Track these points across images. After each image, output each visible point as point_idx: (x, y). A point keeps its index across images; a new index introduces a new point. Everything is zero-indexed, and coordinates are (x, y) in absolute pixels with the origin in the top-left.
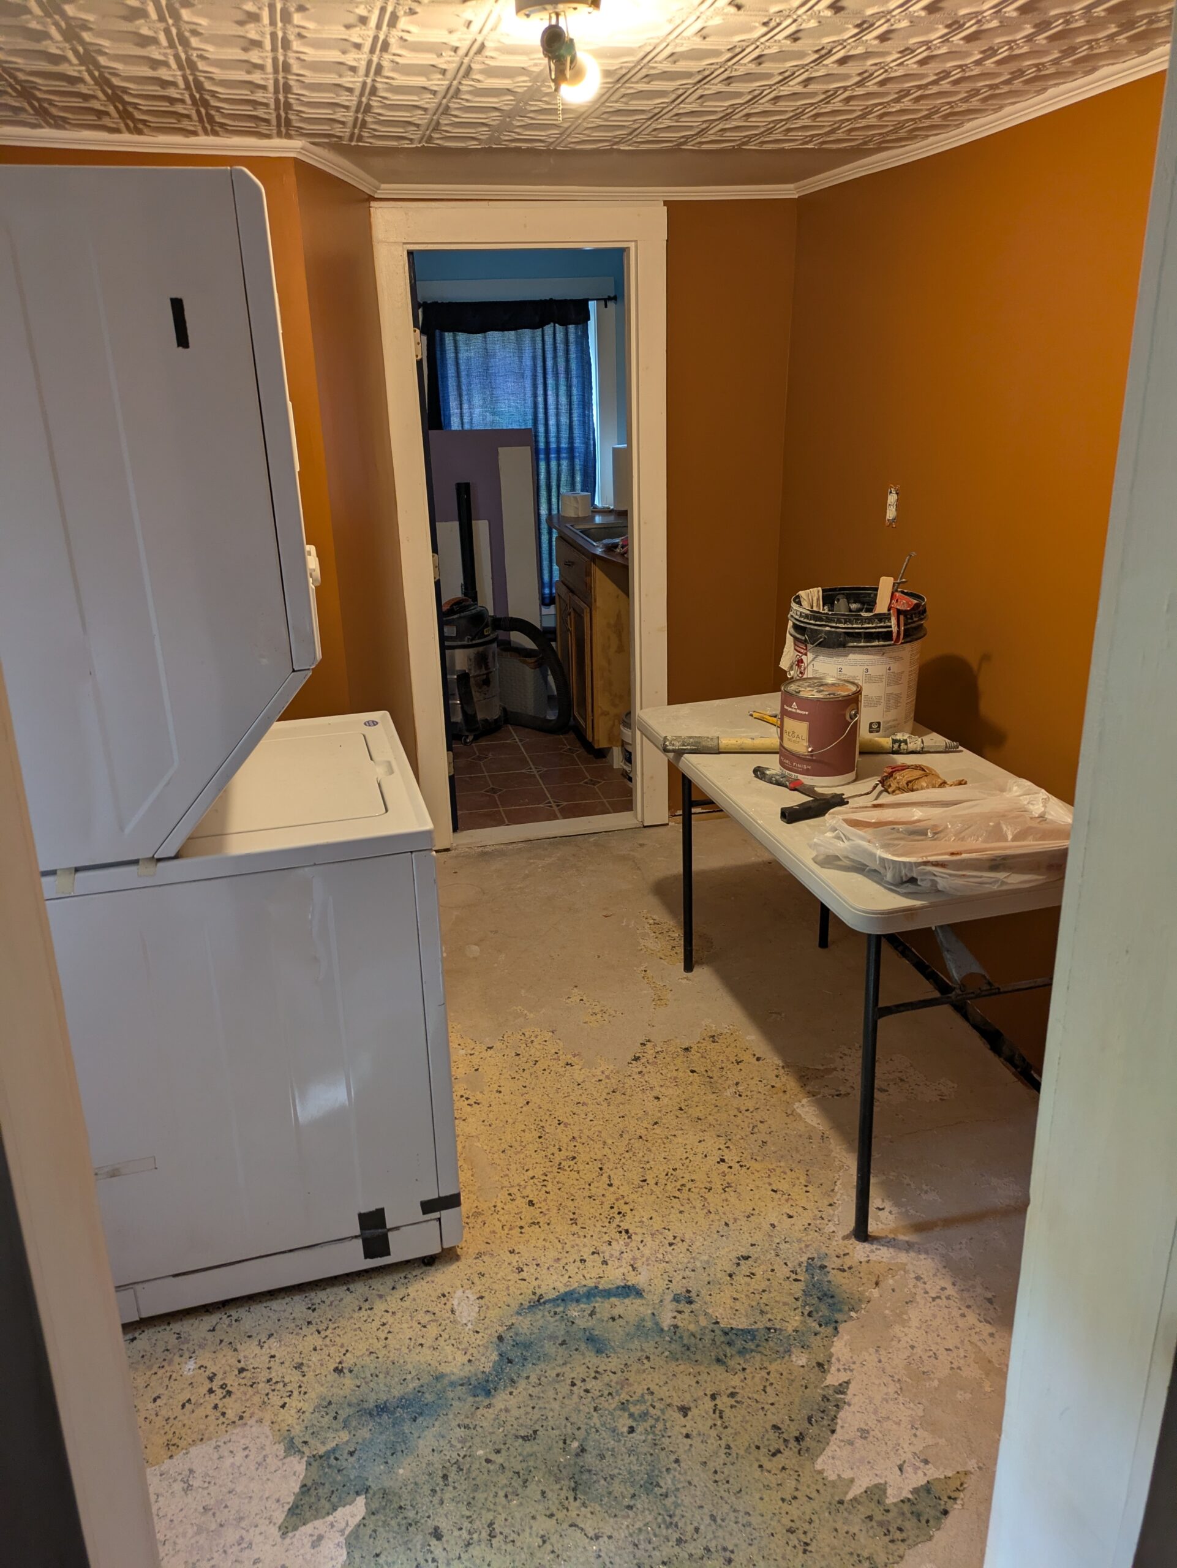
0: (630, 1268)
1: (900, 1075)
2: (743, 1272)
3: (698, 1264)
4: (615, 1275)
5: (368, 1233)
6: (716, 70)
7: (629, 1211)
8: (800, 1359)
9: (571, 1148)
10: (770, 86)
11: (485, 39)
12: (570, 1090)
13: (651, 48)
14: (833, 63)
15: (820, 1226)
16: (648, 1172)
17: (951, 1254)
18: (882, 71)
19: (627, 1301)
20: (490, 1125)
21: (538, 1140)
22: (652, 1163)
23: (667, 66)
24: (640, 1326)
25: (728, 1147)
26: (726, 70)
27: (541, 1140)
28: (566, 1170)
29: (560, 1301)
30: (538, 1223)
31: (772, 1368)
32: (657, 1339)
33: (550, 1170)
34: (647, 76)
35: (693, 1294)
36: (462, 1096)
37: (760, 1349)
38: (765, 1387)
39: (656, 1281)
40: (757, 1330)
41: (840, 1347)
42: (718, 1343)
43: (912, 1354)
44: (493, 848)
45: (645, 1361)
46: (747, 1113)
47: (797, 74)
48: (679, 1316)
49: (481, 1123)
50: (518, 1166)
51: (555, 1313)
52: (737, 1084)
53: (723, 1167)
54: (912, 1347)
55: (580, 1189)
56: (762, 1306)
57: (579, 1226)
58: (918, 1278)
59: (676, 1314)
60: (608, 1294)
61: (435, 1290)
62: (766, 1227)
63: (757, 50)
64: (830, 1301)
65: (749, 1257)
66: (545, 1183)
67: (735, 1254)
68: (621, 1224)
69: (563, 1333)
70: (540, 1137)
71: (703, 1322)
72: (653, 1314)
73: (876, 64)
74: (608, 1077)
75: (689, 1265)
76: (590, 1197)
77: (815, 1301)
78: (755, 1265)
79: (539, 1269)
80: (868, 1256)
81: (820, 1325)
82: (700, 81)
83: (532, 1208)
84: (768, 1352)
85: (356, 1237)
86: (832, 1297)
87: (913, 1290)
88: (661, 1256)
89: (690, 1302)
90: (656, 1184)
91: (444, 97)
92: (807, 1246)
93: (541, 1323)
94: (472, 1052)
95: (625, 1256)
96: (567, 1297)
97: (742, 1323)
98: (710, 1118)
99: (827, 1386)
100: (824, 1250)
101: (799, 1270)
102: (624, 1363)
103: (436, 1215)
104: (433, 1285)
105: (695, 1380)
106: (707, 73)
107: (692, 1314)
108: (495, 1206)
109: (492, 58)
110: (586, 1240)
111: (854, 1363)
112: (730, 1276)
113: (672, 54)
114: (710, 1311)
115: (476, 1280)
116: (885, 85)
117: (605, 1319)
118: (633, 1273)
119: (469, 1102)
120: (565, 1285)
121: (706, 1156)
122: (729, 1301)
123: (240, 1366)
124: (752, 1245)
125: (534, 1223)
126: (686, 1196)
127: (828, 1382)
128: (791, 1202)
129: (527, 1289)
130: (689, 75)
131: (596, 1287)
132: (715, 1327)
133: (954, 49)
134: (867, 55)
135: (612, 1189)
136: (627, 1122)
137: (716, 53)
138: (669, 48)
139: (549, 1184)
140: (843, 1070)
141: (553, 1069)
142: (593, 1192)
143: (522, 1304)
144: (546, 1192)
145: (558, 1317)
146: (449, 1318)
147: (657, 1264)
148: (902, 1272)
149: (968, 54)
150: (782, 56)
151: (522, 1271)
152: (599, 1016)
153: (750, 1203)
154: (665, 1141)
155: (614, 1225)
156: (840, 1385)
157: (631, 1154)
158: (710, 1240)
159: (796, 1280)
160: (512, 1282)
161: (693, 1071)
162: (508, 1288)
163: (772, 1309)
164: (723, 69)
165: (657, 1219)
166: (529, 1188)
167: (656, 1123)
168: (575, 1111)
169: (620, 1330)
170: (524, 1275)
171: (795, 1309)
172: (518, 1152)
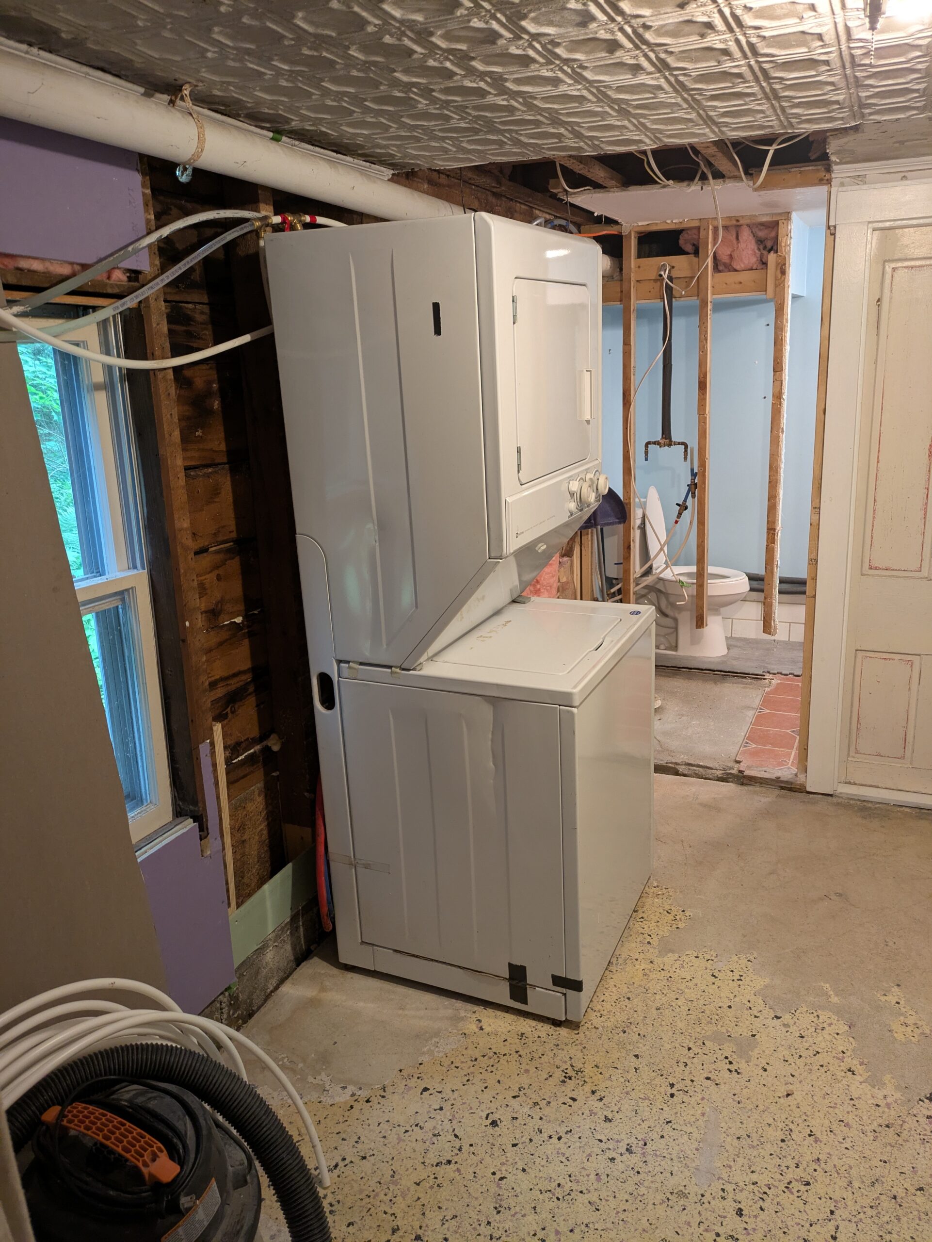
9: (810, 1170)
20: (739, 1102)
21: (779, 1142)
27: (782, 1144)
33: (776, 1184)
36: (726, 1058)
49: (731, 1095)
50: (746, 1162)
66: (765, 1197)
70: (783, 1141)
74: (888, 1105)
83: (738, 1218)
108: (703, 1196)
119: (730, 1067)
136: (887, 1171)
139: (768, 1200)
141: (832, 1069)
144: (762, 1209)
166: (745, 1193)
172: (753, 1147)
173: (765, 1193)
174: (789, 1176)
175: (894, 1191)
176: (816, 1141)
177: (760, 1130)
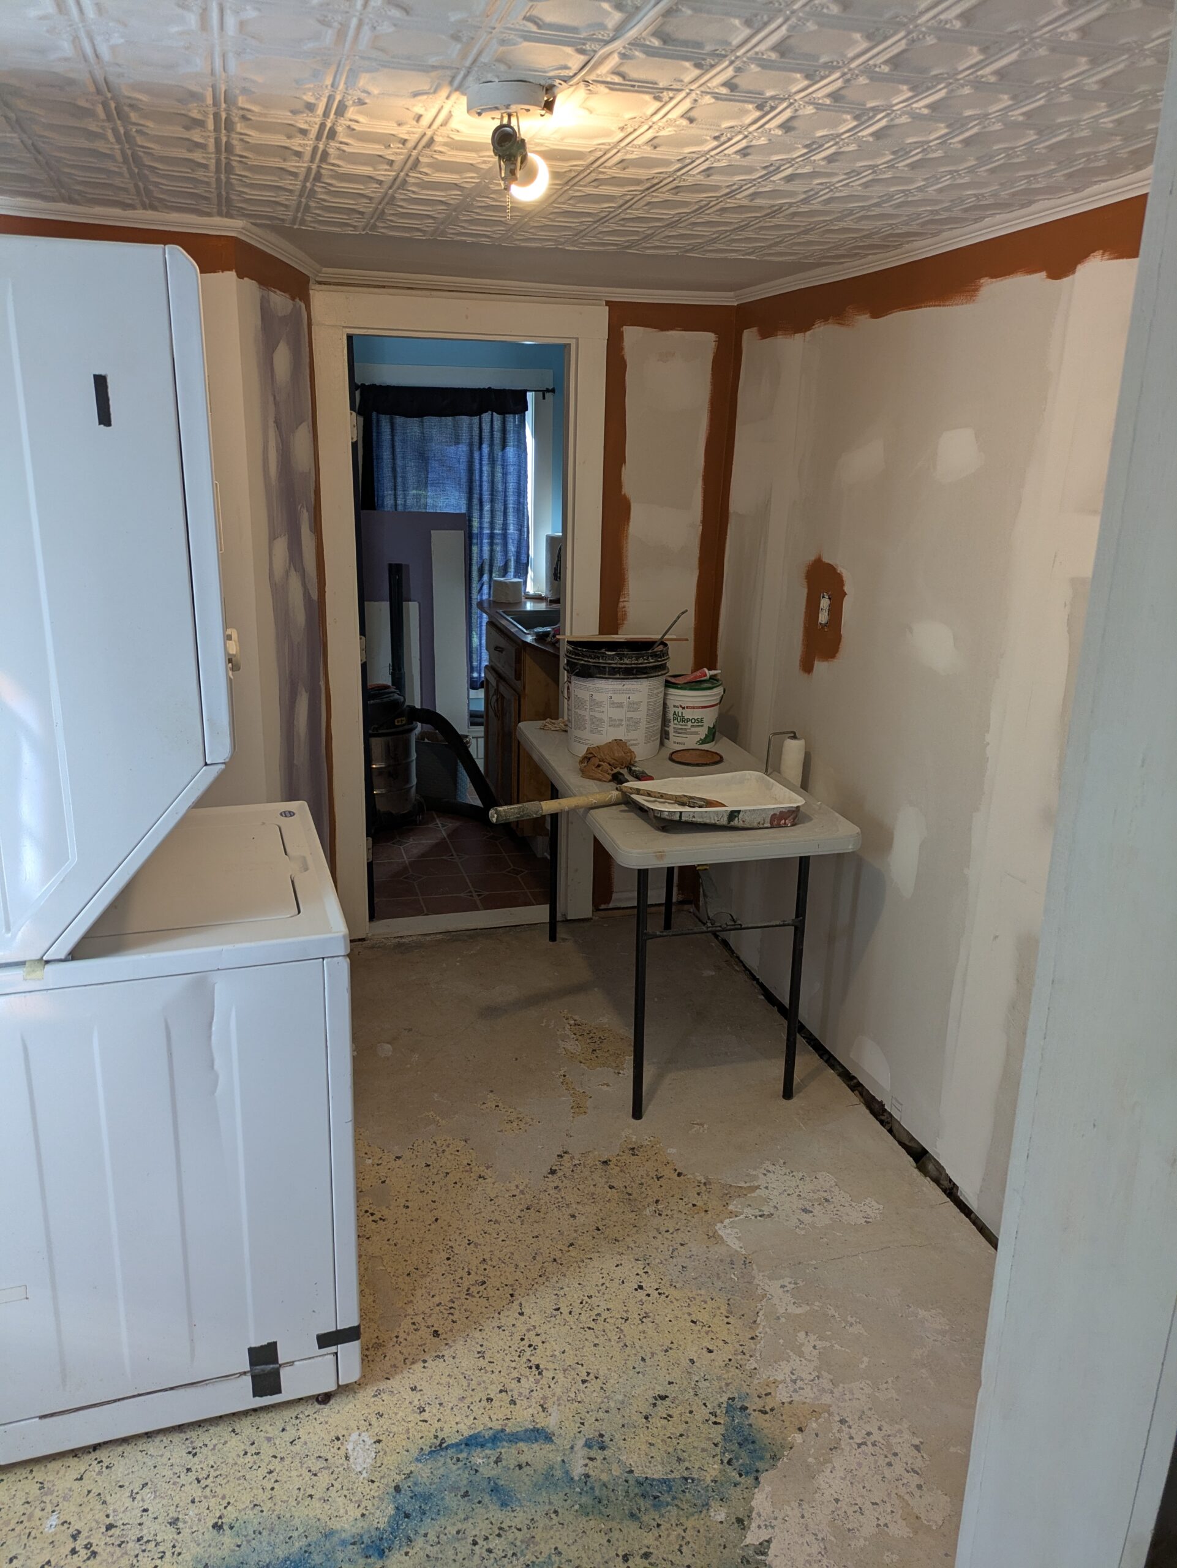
0: (540, 1409)
1: (825, 1194)
2: (660, 1414)
3: (612, 1404)
4: (524, 1416)
5: (259, 1368)
6: (665, 179)
7: (540, 1344)
8: (719, 1514)
9: (481, 1271)
10: (718, 198)
11: (434, 134)
12: (481, 1206)
13: (601, 153)
14: (780, 179)
15: (741, 1362)
16: (561, 1300)
17: (877, 1394)
18: (827, 190)
19: (535, 1446)
20: (395, 1245)
21: (446, 1262)
22: (566, 1289)
23: (616, 172)
24: (548, 1476)
25: (646, 1273)
26: (674, 180)
27: (449, 1262)
28: (474, 1296)
29: (463, 1446)
30: (443, 1356)
31: (689, 1524)
32: (567, 1490)
33: (457, 1296)
34: (595, 180)
35: (606, 1439)
36: (367, 1211)
37: (676, 1502)
38: (681, 1546)
39: (567, 1423)
40: (674, 1480)
41: (761, 1500)
42: (632, 1495)
43: (838, 1509)
44: (411, 939)
45: (553, 1516)
46: (667, 1235)
47: (744, 188)
48: (591, 1463)
49: (385, 1242)
50: (424, 1291)
51: (458, 1460)
52: (657, 1202)
53: (641, 1294)
54: (837, 1501)
55: (488, 1318)
56: (679, 1452)
57: (487, 1361)
58: (843, 1421)
59: (587, 1461)
60: (514, 1438)
61: (329, 1433)
62: (685, 1363)
63: (707, 162)
64: (751, 1447)
65: (667, 1397)
66: (452, 1311)
67: (651, 1393)
68: (532, 1358)
69: (465, 1482)
70: (448, 1259)
71: (616, 1471)
72: (563, 1461)
73: (821, 184)
74: (522, 1192)
75: (602, 1405)
76: (499, 1327)
77: (736, 1447)
78: (673, 1405)
79: (442, 1408)
80: (791, 1397)
81: (741, 1475)
82: (648, 189)
83: (437, 1339)
84: (685, 1506)
85: (245, 1373)
86: (753, 1442)
87: (838, 1435)
88: (573, 1395)
89: (603, 1448)
90: (570, 1313)
91: (390, 188)
92: (727, 1385)
93: (442, 1471)
94: (380, 1162)
95: (534, 1394)
96: (472, 1442)
97: (657, 1472)
98: (628, 1239)
99: (747, 1546)
100: (745, 1389)
101: (718, 1412)
102: (531, 1518)
103: (333, 1349)
104: (327, 1426)
105: (607, 1538)
106: (655, 181)
107: (605, 1462)
108: (397, 1337)
109: (441, 152)
110: (493, 1376)
111: (776, 1518)
112: (646, 1418)
113: (622, 161)
114: (623, 1458)
115: (374, 1421)
116: (830, 203)
117: (512, 1467)
118: (543, 1414)
119: (374, 1218)
120: (470, 1428)
121: (623, 1282)
122: (644, 1447)
123: (108, 1521)
124: (670, 1383)
125: (438, 1356)
126: (601, 1328)
127: (748, 1541)
128: (711, 1335)
129: (428, 1431)
130: (638, 182)
131: (503, 1430)
132: (630, 1477)
133: (898, 175)
134: (814, 175)
135: (523, 1318)
136: (541, 1243)
137: (667, 163)
138: (619, 154)
139: (456, 1312)
140: (767, 1188)
141: (465, 1182)
142: (503, 1321)
143: (422, 1449)
144: (454, 1322)
145: (460, 1464)
146: (342, 1465)
147: (569, 1405)
148: (826, 1415)
149: (911, 181)
150: (730, 170)
151: (424, 1411)
152: (515, 1124)
153: (667, 1334)
154: (581, 1264)
155: (524, 1359)
156: (761, 1544)
157: (544, 1279)
158: (625, 1377)
159: (715, 1423)
160: (412, 1424)
161: (611, 1187)
162: (408, 1431)
163: (690, 1456)
164: (671, 179)
165: (570, 1352)
166: (434, 1316)
167: (572, 1245)
168: (486, 1229)
169: (526, 1480)
170: (425, 1415)
171: (714, 1457)
172: (424, 1276)
173: (451, 1308)
174: (466, 1284)
175: (552, 1257)
176: (476, 1245)
177: (425, 1260)
